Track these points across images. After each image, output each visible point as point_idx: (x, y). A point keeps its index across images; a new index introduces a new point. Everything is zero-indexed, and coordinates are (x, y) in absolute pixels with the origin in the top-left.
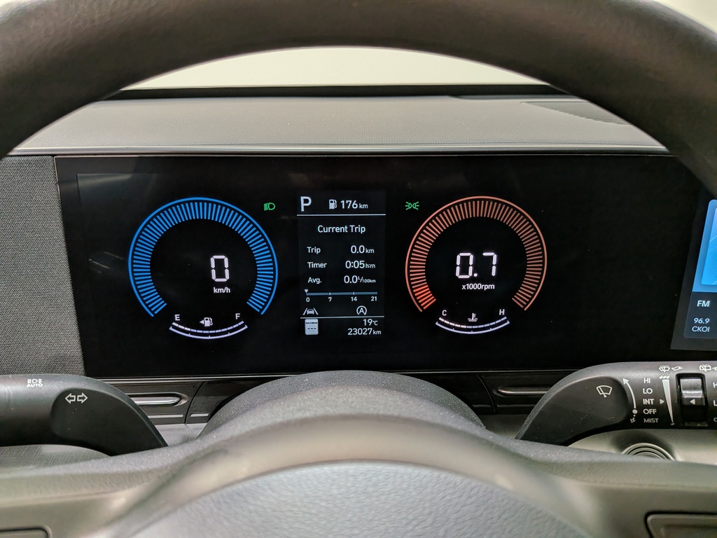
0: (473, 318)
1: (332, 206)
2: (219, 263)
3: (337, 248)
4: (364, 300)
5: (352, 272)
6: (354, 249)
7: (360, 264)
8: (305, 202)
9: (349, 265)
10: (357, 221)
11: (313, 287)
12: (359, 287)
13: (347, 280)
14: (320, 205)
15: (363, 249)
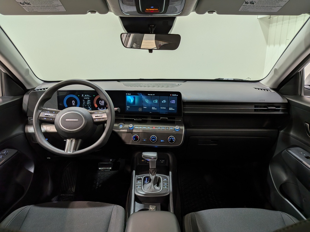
0: (102, 108)
1: (85, 96)
2: (73, 102)
3: (86, 100)
4: (89, 106)
5: (88, 103)
6: (88, 100)
7: (89, 102)
8: (83, 95)
9: (88, 102)
10: (88, 97)
11: (84, 104)
12: (89, 105)
13: (87, 104)
14: (84, 96)
15: (89, 100)
